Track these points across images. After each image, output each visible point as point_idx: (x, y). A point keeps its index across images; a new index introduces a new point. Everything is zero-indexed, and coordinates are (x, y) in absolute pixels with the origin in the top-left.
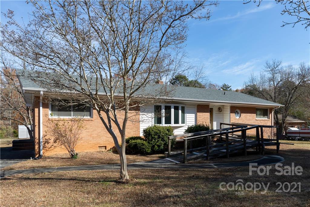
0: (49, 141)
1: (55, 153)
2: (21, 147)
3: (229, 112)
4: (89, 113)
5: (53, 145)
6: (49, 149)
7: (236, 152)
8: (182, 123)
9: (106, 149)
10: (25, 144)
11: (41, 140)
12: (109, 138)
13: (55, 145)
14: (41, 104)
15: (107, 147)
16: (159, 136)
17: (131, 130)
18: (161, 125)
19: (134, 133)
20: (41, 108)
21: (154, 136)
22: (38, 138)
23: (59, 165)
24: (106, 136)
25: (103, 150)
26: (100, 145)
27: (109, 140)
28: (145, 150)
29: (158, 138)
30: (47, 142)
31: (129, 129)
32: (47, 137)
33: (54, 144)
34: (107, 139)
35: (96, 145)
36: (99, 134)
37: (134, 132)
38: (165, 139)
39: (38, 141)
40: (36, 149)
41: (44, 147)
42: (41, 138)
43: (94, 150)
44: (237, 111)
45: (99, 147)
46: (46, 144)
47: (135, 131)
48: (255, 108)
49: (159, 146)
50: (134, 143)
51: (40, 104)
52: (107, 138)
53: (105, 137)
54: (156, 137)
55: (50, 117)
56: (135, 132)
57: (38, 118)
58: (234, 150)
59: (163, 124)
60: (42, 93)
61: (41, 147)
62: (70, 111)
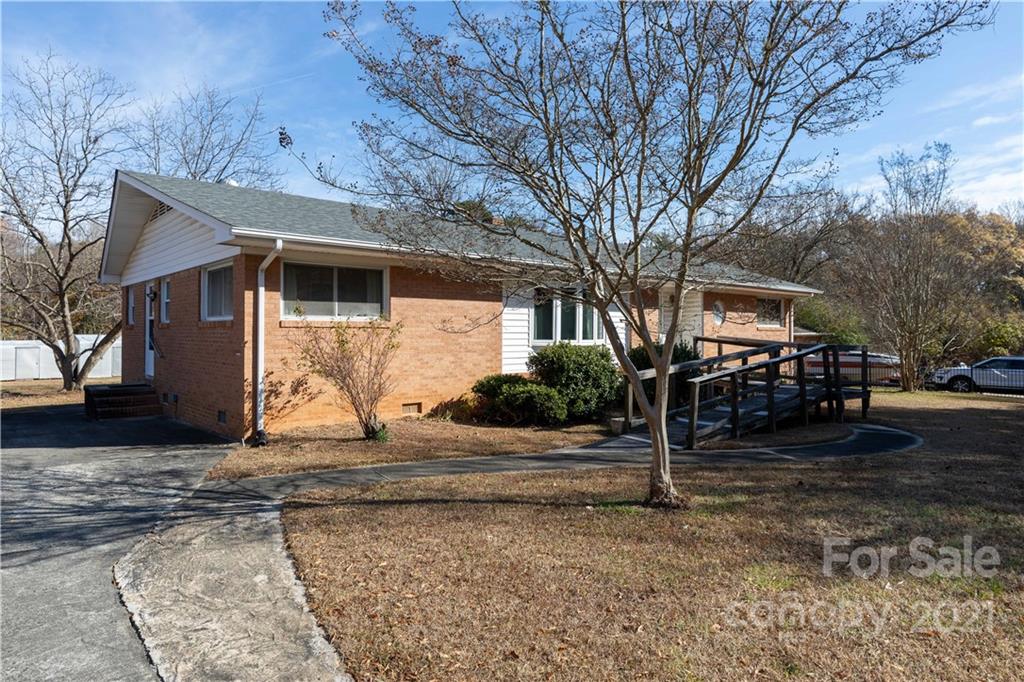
0: (280, 390)
1: (295, 424)
2: (122, 406)
3: (700, 309)
4: (378, 305)
5: (289, 402)
6: (279, 412)
7: (786, 415)
8: (584, 338)
9: (420, 411)
10: (132, 397)
11: (260, 387)
12: (429, 381)
13: (295, 400)
14: (261, 278)
15: (423, 405)
16: (586, 372)
17: (480, 358)
18: (573, 343)
19: (489, 364)
20: (262, 290)
21: (574, 372)
22: (250, 380)
23: (370, 461)
24: (422, 375)
25: (414, 414)
26: (406, 398)
27: (429, 387)
28: (555, 414)
29: (586, 379)
30: (274, 392)
31: (475, 354)
32: (274, 378)
33: (292, 398)
34: (424, 382)
35: (396, 398)
36: (406, 368)
37: (488, 361)
38: (602, 382)
39: (251, 390)
40: (246, 412)
41: (268, 407)
42: (260, 380)
43: (391, 414)
44: (715, 306)
45: (404, 405)
46: (272, 398)
47: (489, 358)
48: (754, 297)
49: (586, 402)
50: (523, 392)
51: (259, 277)
52: (426, 378)
53: (418, 378)
54: (580, 375)
55: (283, 317)
56: (491, 361)
57: (251, 320)
58: (782, 412)
59: (579, 341)
60: (280, 244)
61: (261, 409)
62: (331, 299)
